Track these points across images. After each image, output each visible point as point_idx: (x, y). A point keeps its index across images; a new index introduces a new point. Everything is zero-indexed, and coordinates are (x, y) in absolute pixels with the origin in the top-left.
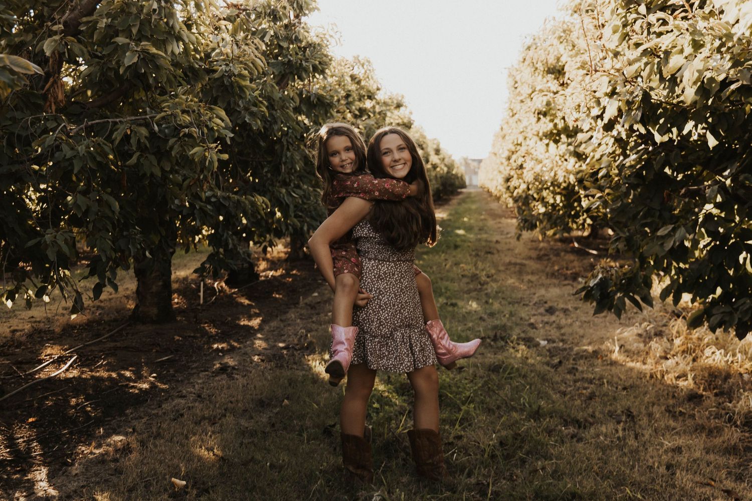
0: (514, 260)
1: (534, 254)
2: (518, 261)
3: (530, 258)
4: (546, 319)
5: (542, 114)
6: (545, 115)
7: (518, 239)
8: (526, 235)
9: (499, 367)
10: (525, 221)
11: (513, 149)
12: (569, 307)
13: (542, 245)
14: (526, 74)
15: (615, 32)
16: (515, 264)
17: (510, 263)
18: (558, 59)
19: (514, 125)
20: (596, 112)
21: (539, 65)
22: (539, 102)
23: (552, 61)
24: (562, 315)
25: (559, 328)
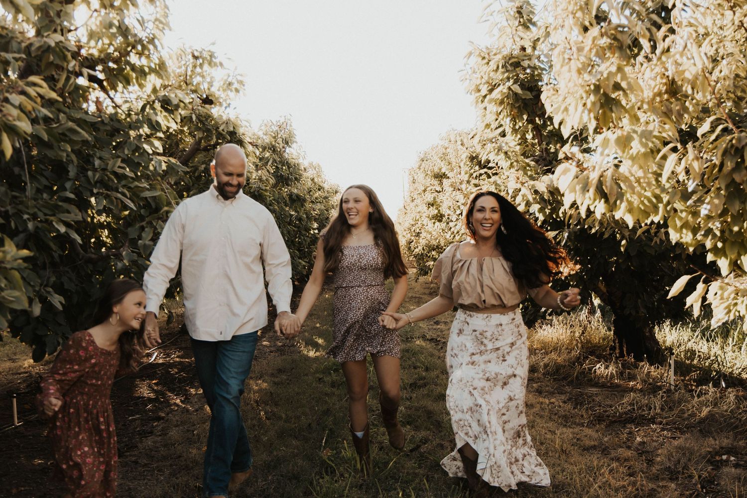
0: (414, 295)
1: (427, 291)
2: (417, 296)
3: (425, 294)
4: (435, 327)
5: (431, 205)
6: (433, 205)
7: (416, 281)
8: (422, 279)
9: (409, 350)
10: (422, 270)
11: (413, 223)
12: (448, 321)
13: (432, 285)
14: (420, 177)
15: (466, 174)
16: (416, 297)
17: (412, 297)
18: (440, 169)
19: (414, 208)
20: (458, 212)
21: (429, 172)
22: (429, 197)
23: (436, 170)
24: (443, 325)
25: (442, 331)
